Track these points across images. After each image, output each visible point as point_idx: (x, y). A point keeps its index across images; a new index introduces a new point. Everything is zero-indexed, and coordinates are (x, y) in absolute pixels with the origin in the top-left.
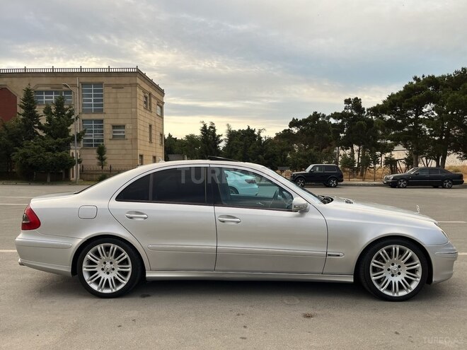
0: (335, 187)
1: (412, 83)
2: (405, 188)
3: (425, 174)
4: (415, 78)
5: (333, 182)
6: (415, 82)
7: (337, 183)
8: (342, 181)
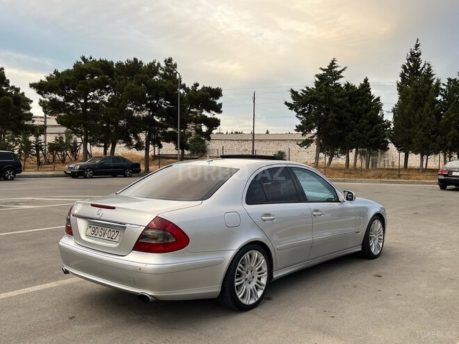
0: (12, 179)
1: (80, 62)
2: (92, 178)
3: (111, 163)
4: (83, 58)
5: (9, 174)
6: (83, 63)
7: (14, 174)
8: (21, 172)
